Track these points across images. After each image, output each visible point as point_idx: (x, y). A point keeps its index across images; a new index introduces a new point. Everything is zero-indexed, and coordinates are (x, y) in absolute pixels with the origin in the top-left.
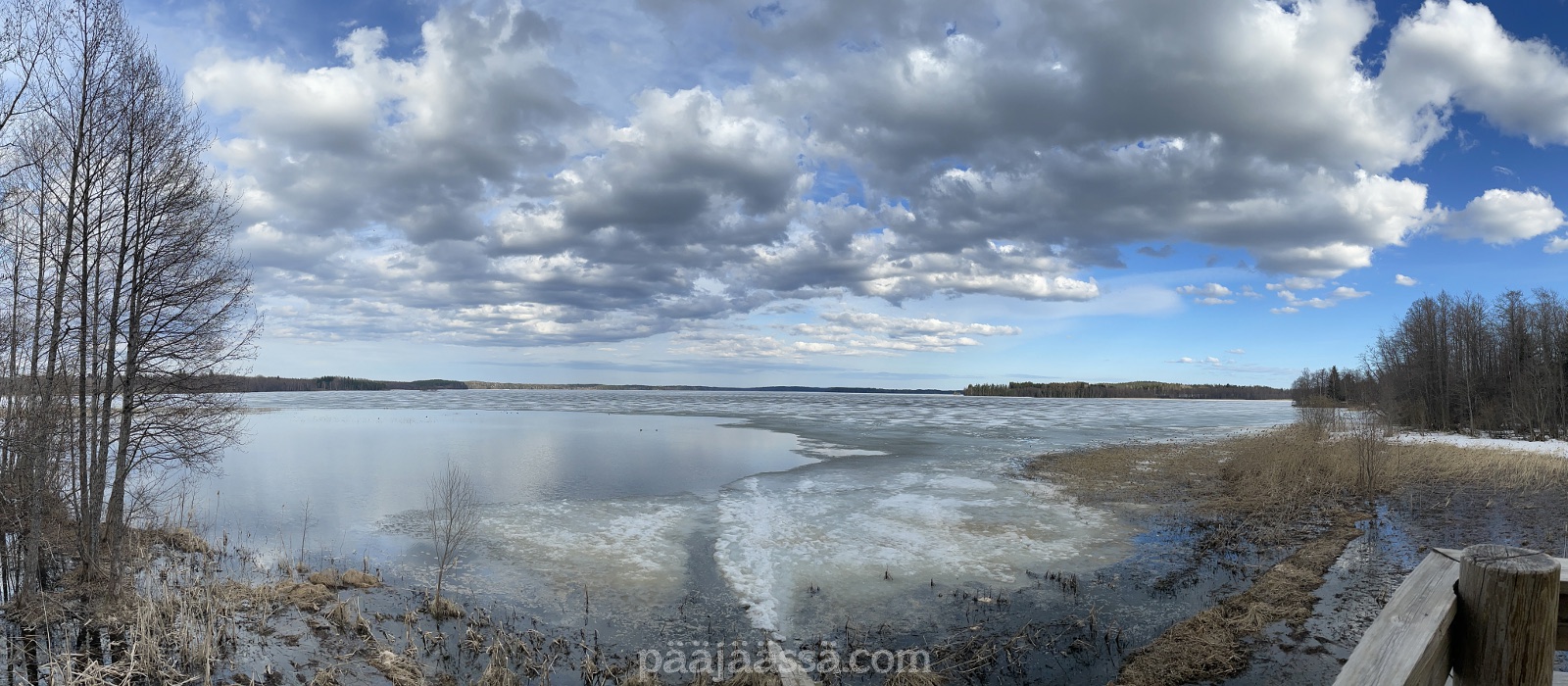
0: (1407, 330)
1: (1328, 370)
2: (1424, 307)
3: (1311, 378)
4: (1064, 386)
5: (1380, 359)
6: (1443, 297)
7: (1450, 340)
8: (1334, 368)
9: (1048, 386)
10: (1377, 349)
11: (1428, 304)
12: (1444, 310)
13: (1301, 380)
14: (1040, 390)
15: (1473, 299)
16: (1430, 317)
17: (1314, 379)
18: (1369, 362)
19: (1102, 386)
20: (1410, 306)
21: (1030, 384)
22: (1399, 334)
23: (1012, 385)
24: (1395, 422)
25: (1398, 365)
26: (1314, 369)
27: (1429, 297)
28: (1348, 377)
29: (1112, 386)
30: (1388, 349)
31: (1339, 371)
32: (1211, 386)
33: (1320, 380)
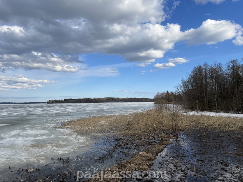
0: (192, 77)
1: (166, 92)
2: (198, 69)
3: (160, 95)
4: (82, 99)
5: (183, 88)
6: (205, 65)
7: (208, 80)
8: (168, 91)
9: (77, 99)
10: (182, 84)
11: (200, 68)
12: (206, 69)
13: (157, 95)
14: (74, 101)
15: (217, 65)
16: (201, 72)
17: (161, 95)
18: (179, 89)
19: (95, 99)
20: (193, 69)
21: (71, 99)
22: (189, 79)
23: (65, 100)
24: (187, 108)
25: (189, 90)
26: (161, 92)
27: (200, 65)
28: (172, 94)
29: (98, 99)
30: (185, 84)
31: (169, 92)
32: (129, 98)
33: (163, 95)
